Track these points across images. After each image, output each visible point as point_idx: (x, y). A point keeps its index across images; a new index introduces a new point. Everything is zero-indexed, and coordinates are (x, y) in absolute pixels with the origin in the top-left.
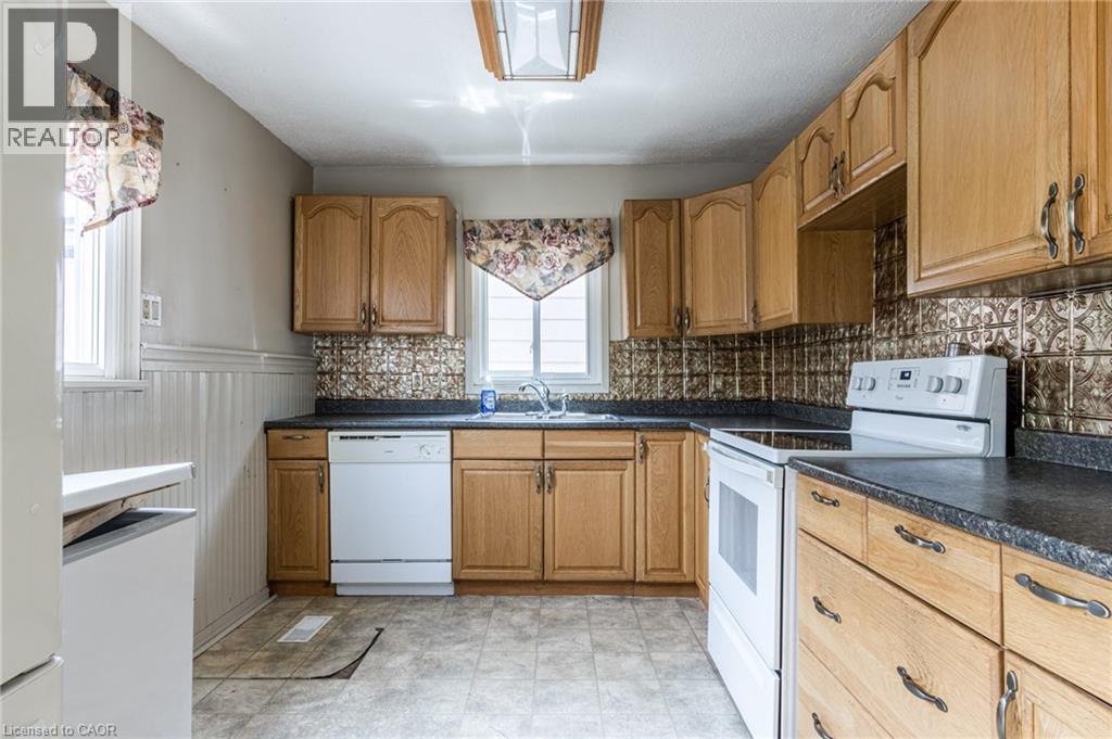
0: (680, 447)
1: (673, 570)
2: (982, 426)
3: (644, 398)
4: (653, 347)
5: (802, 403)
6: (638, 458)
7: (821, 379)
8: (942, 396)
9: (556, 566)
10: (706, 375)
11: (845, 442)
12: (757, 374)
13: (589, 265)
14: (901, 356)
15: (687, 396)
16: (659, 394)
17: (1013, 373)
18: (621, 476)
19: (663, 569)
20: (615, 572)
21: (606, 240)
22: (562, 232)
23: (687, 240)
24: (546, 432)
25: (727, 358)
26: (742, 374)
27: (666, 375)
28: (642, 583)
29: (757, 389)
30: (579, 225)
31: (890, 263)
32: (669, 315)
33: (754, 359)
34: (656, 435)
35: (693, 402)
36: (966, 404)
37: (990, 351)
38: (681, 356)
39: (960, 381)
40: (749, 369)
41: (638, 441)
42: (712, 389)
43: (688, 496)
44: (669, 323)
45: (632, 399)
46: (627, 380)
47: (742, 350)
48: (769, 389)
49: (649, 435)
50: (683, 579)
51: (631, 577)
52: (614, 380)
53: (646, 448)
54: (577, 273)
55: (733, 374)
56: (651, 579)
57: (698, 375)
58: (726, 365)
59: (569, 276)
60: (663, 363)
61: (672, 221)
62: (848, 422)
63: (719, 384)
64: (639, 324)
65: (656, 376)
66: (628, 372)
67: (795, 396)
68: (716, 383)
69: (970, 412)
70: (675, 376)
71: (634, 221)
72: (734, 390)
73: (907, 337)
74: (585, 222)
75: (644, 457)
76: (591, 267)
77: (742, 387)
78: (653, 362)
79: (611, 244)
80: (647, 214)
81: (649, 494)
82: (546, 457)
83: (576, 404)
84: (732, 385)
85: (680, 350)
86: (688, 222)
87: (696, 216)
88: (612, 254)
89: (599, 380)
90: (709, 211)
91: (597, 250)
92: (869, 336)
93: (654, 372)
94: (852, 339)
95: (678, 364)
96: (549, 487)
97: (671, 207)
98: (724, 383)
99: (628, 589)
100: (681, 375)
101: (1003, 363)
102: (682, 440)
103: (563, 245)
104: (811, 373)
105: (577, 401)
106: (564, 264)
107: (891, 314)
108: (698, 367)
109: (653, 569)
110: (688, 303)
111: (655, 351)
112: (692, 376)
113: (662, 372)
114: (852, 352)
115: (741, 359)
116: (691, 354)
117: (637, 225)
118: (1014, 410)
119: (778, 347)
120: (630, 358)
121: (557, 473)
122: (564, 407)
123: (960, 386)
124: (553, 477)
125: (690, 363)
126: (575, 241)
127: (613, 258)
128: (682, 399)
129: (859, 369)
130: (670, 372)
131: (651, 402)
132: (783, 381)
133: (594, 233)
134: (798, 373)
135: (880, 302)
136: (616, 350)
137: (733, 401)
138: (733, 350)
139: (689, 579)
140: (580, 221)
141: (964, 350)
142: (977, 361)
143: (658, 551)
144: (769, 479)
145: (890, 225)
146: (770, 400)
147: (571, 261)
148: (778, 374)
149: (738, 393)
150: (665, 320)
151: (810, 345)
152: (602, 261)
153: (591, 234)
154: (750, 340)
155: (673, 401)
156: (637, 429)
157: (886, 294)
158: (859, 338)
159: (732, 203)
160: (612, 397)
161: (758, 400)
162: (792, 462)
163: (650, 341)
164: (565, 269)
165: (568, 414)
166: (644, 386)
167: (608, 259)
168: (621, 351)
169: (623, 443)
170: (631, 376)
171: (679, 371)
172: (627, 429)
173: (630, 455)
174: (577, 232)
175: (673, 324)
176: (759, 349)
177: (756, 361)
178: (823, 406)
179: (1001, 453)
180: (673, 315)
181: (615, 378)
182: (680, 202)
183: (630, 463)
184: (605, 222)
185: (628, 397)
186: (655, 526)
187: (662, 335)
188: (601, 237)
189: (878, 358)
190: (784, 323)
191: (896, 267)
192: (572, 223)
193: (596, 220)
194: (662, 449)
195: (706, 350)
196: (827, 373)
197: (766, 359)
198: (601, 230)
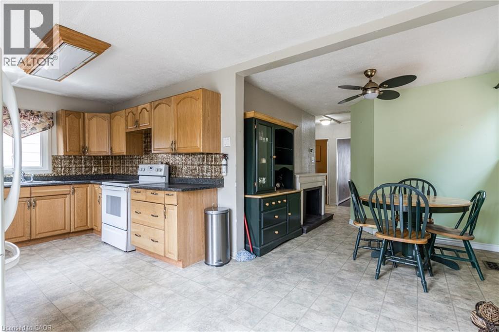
0: (87, 189)
1: (85, 226)
2: (164, 177)
3: (67, 175)
4: (71, 158)
5: (124, 175)
6: (71, 193)
7: (130, 168)
8: (158, 172)
9: (37, 233)
10: (91, 167)
11: (138, 182)
12: (109, 167)
13: (44, 128)
14: (150, 164)
15: (84, 174)
16: (73, 173)
17: (169, 167)
18: (65, 200)
19: (80, 227)
20: (62, 231)
21: (51, 120)
22: (30, 115)
23: (86, 126)
24: (32, 188)
25: (98, 162)
26: (104, 167)
27: (76, 167)
28: (73, 232)
29: (109, 171)
30: (39, 114)
31: (147, 142)
32: (80, 148)
33: (108, 162)
34: (78, 186)
35: (87, 176)
36: (162, 173)
37: (166, 164)
38: (82, 161)
39: (161, 169)
40: (106, 165)
41: (71, 188)
42: (93, 171)
43: (90, 203)
44: (79, 151)
45: (62, 175)
46: (60, 169)
47: (103, 159)
48: (112, 171)
49: (76, 186)
50: (88, 228)
51: (69, 231)
52: (54, 169)
53: (74, 190)
54: (38, 130)
55: (100, 167)
56: (76, 230)
57: (88, 167)
58: (98, 164)
59: (34, 131)
60: (75, 163)
61: (81, 120)
62: (138, 179)
63: (96, 170)
64: (68, 150)
65: (72, 167)
66: (60, 166)
67: (121, 173)
68: (94, 169)
69: (163, 175)
70: (79, 167)
71: (66, 117)
72: (101, 171)
73: (151, 159)
74: (41, 113)
75: (73, 193)
76: (44, 129)
77: (103, 170)
78: (71, 163)
79: (53, 122)
80: (71, 115)
81: (76, 204)
82: (32, 196)
83: (36, 178)
84: (100, 170)
85: (81, 159)
86: (87, 120)
87: (90, 119)
88: (53, 125)
89: (47, 169)
90: (95, 119)
91: (47, 123)
92: (143, 159)
93: (71, 166)
94: (139, 159)
95: (81, 163)
96: (34, 206)
97: (80, 115)
98: (98, 169)
99: (67, 236)
100: (82, 167)
101: (168, 166)
102: (87, 187)
103: (31, 120)
104: (127, 167)
105: (37, 177)
106: (32, 127)
107: (148, 154)
108: (88, 165)
109: (77, 227)
110: (87, 145)
111: (71, 159)
112: (86, 167)
113: (74, 166)
114: (138, 162)
115: (103, 162)
116: (85, 160)
117: (67, 119)
118: (170, 174)
119: (115, 159)
120: (61, 162)
121: (37, 201)
122: (32, 179)
123: (161, 170)
124: (35, 203)
125: (85, 163)
126: (37, 119)
127: (53, 127)
128: (82, 175)
129: (141, 166)
130: (77, 166)
131: (70, 176)
132: (117, 169)
133: (46, 117)
134: (123, 167)
135: (145, 151)
136: (55, 159)
137: (101, 175)
138: (100, 159)
139: (90, 227)
140: (39, 112)
141: (162, 163)
142: (164, 165)
143: (79, 221)
144: (125, 190)
145: (147, 134)
146: (113, 174)
147: (35, 126)
148: (115, 167)
149: (102, 172)
150: (78, 150)
151: (126, 159)
152: (49, 128)
153: (45, 118)
154: (106, 158)
155: (79, 175)
156: (71, 185)
157: (147, 149)
158: (140, 159)
159: (103, 118)
160: (53, 175)
161: (109, 174)
162: (130, 186)
163: (69, 156)
164: (32, 129)
165: (34, 181)
166: (67, 170)
167: (51, 127)
168: (57, 159)
169: (66, 189)
170: (61, 168)
171: (81, 166)
172: (67, 185)
173: (68, 192)
174: (38, 116)
175: (81, 152)
176: (109, 159)
177: (108, 163)
178: (131, 175)
179: (168, 182)
180: (81, 149)
181: (54, 168)
182: (84, 113)
183: (68, 196)
184: (51, 114)
185: (60, 175)
186: (78, 214)
187: (75, 154)
188: (49, 119)
189: (145, 164)
190: (121, 154)
191: (149, 144)
192: (35, 112)
193: (47, 113)
194: (80, 190)
195: (91, 159)
196: (132, 167)
197: (111, 162)
198: (49, 117)
